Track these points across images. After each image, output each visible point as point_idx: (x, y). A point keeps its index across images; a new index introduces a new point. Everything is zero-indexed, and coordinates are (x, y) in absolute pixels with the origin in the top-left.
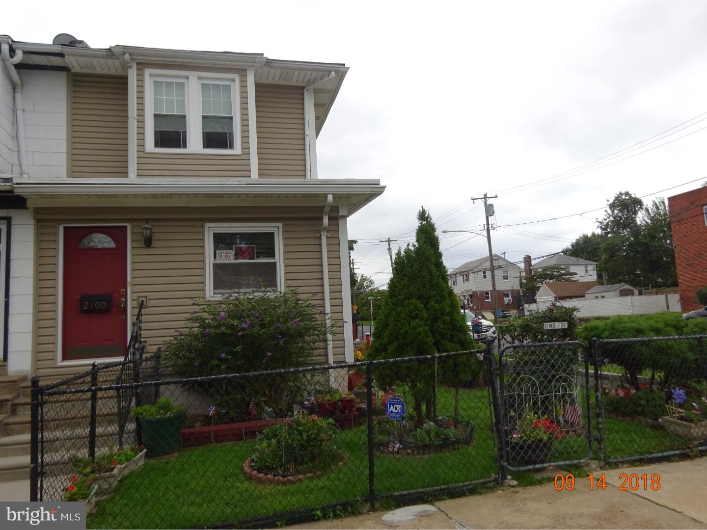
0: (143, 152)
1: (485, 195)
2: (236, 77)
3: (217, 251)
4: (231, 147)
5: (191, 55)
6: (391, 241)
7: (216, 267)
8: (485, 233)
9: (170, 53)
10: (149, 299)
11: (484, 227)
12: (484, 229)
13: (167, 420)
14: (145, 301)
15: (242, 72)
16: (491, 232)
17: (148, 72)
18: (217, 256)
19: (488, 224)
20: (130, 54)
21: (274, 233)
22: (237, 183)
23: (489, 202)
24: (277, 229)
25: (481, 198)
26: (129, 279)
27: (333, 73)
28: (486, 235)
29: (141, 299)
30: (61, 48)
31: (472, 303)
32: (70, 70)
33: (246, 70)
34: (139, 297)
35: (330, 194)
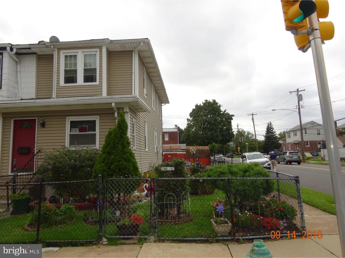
0: (59, 86)
1: (298, 90)
2: (98, 50)
3: (72, 129)
4: (96, 81)
5: (74, 43)
6: (254, 115)
7: (71, 135)
8: (298, 110)
9: (70, 43)
10: (43, 149)
11: (297, 107)
12: (297, 108)
13: (23, 200)
14: (41, 150)
15: (100, 48)
16: (301, 109)
17: (62, 52)
18: (72, 131)
19: (299, 105)
20: (53, 45)
21: (96, 120)
22: (73, 100)
23: (300, 93)
24: (97, 119)
25: (295, 92)
26: (36, 141)
27: (142, 43)
28: (298, 111)
29: (40, 149)
30: (29, 46)
31: (298, 148)
32: (37, 54)
33: (102, 47)
34: (39, 148)
35: (113, 103)
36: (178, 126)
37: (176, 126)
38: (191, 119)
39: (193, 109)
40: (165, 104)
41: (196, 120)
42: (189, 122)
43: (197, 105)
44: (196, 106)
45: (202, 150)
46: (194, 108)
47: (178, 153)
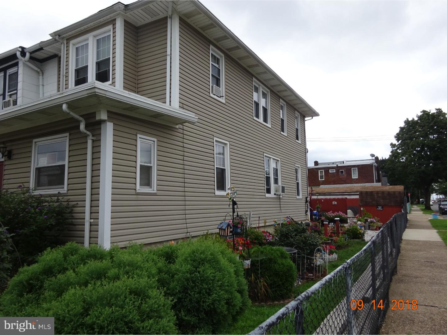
2: (110, 27)
15: (113, 22)
17: (71, 43)
20: (59, 35)
35: (64, 103)
36: (375, 156)
37: (372, 155)
38: (397, 144)
39: (401, 128)
40: (312, 118)
41: (404, 145)
42: (394, 149)
43: (408, 119)
44: (405, 122)
45: (389, 192)
46: (403, 125)
47: (348, 197)
